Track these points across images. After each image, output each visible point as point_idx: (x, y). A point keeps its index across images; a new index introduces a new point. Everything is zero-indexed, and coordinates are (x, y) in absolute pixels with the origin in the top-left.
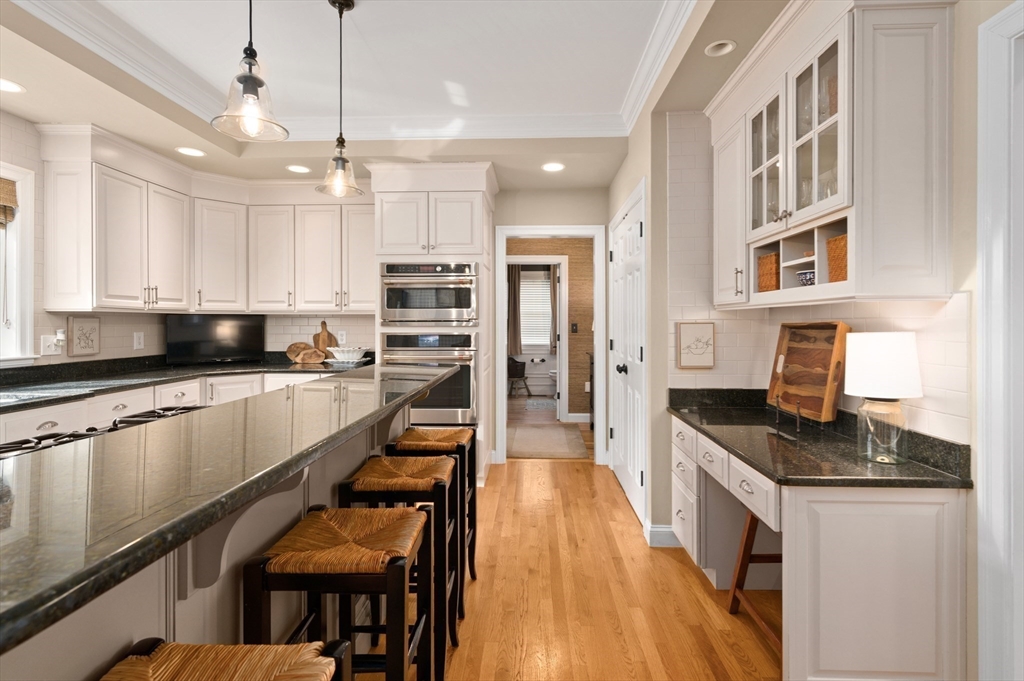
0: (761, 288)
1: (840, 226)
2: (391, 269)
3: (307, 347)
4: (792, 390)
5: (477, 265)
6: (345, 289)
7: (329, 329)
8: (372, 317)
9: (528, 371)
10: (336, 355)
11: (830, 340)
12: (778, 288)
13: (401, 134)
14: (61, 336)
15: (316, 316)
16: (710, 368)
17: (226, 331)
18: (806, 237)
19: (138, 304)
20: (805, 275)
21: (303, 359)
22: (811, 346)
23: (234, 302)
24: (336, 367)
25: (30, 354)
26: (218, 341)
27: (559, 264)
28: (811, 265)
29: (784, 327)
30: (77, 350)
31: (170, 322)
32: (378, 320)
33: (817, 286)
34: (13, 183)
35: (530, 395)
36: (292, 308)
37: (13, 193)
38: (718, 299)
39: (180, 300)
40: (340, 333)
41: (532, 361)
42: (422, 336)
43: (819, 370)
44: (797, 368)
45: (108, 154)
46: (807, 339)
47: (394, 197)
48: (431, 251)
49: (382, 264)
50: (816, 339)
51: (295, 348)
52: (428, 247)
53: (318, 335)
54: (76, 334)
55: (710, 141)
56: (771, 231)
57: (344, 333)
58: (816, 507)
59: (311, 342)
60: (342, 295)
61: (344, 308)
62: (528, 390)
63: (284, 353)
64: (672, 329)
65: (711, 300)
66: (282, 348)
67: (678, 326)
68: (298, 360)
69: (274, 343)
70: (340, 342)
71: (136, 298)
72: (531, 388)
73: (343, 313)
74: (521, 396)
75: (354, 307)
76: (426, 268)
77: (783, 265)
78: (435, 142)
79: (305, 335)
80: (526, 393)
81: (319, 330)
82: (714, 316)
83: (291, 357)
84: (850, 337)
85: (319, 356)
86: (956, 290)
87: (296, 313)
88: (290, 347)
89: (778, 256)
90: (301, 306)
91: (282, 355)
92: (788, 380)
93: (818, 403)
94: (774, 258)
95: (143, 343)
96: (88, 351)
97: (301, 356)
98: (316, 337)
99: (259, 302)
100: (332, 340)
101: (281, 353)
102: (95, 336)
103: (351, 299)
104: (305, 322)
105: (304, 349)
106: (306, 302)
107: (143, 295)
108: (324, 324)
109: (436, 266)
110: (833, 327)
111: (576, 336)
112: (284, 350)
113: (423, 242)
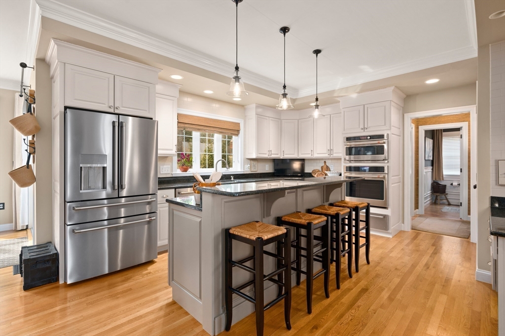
2: (348, 139)
3: (319, 171)
5: (388, 134)
6: (332, 148)
7: (327, 164)
8: (341, 159)
9: (448, 190)
10: (328, 174)
14: (249, 166)
15: (322, 159)
17: (296, 166)
19: (266, 156)
21: (317, 176)
23: (294, 154)
25: (243, 170)
26: (294, 169)
27: (462, 127)
30: (253, 170)
31: (276, 161)
32: (343, 160)
34: (239, 124)
35: (449, 204)
36: (312, 156)
37: (239, 126)
39: (278, 154)
40: (331, 165)
41: (452, 184)
42: (361, 167)
45: (260, 110)
48: (365, 130)
49: (344, 137)
51: (314, 171)
52: (364, 129)
54: (252, 165)
57: (333, 166)
59: (320, 169)
60: (331, 150)
62: (448, 201)
63: (311, 173)
64: (492, 163)
67: (497, 162)
68: (315, 176)
69: (308, 170)
70: (331, 169)
71: (266, 154)
72: (450, 200)
73: (331, 157)
74: (443, 204)
75: (335, 155)
76: (363, 138)
79: (318, 166)
80: (447, 203)
81: (323, 164)
83: (313, 175)
85: (323, 175)
87: (314, 158)
90: (316, 156)
91: (310, 174)
95: (268, 168)
96: (255, 170)
97: (316, 174)
98: (322, 167)
99: (302, 154)
100: (328, 169)
102: (256, 166)
103: (334, 152)
104: (318, 161)
105: (318, 172)
106: (318, 154)
107: (268, 153)
108: (325, 162)
109: (367, 136)
112: (311, 172)
113: (362, 126)
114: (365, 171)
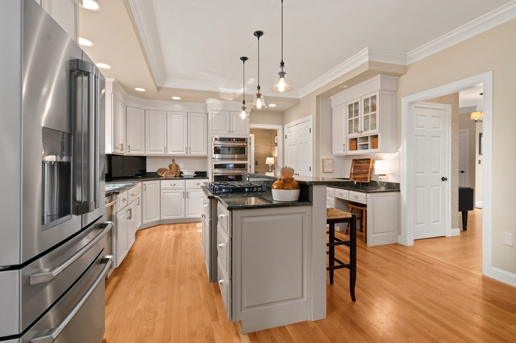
0: (351, 149)
1: (376, 136)
3: (166, 170)
4: (357, 176)
5: (247, 139)
6: (189, 146)
7: (176, 163)
8: (206, 157)
10: (184, 172)
11: (369, 163)
12: (357, 149)
13: (222, 90)
15: (172, 157)
16: (331, 172)
18: (366, 138)
19: (118, 151)
20: (365, 147)
21: (165, 175)
22: (362, 165)
23: (140, 151)
24: (185, 177)
28: (368, 144)
29: (353, 160)
32: (210, 158)
33: (358, 150)
36: (166, 153)
38: (334, 152)
40: (181, 164)
43: (365, 170)
44: (358, 171)
46: (361, 163)
47: (216, 113)
49: (212, 137)
50: (363, 163)
51: (161, 170)
52: (230, 132)
53: (171, 165)
55: (331, 106)
56: (354, 135)
57: (183, 164)
58: (374, 198)
59: (168, 168)
60: (188, 149)
61: (189, 154)
63: (156, 173)
64: (321, 161)
65: (332, 152)
66: (155, 170)
67: (323, 160)
68: (163, 175)
69: (151, 169)
70: (181, 168)
71: (118, 149)
73: (188, 156)
75: (195, 153)
77: (358, 144)
78: (234, 94)
79: (165, 165)
81: (171, 163)
82: (332, 157)
83: (160, 174)
84: (376, 162)
85: (173, 174)
86: (397, 151)
87: (167, 156)
88: (158, 170)
89: (357, 142)
90: (169, 153)
92: (355, 174)
93: (366, 178)
94: (355, 142)
97: (164, 173)
98: (170, 166)
99: (150, 151)
101: (153, 173)
103: (192, 150)
104: (169, 159)
105: (165, 171)
106: (172, 151)
108: (173, 160)
109: (233, 139)
110: (369, 160)
111: (257, 166)
112: (156, 171)
113: (228, 130)
114: (229, 168)
